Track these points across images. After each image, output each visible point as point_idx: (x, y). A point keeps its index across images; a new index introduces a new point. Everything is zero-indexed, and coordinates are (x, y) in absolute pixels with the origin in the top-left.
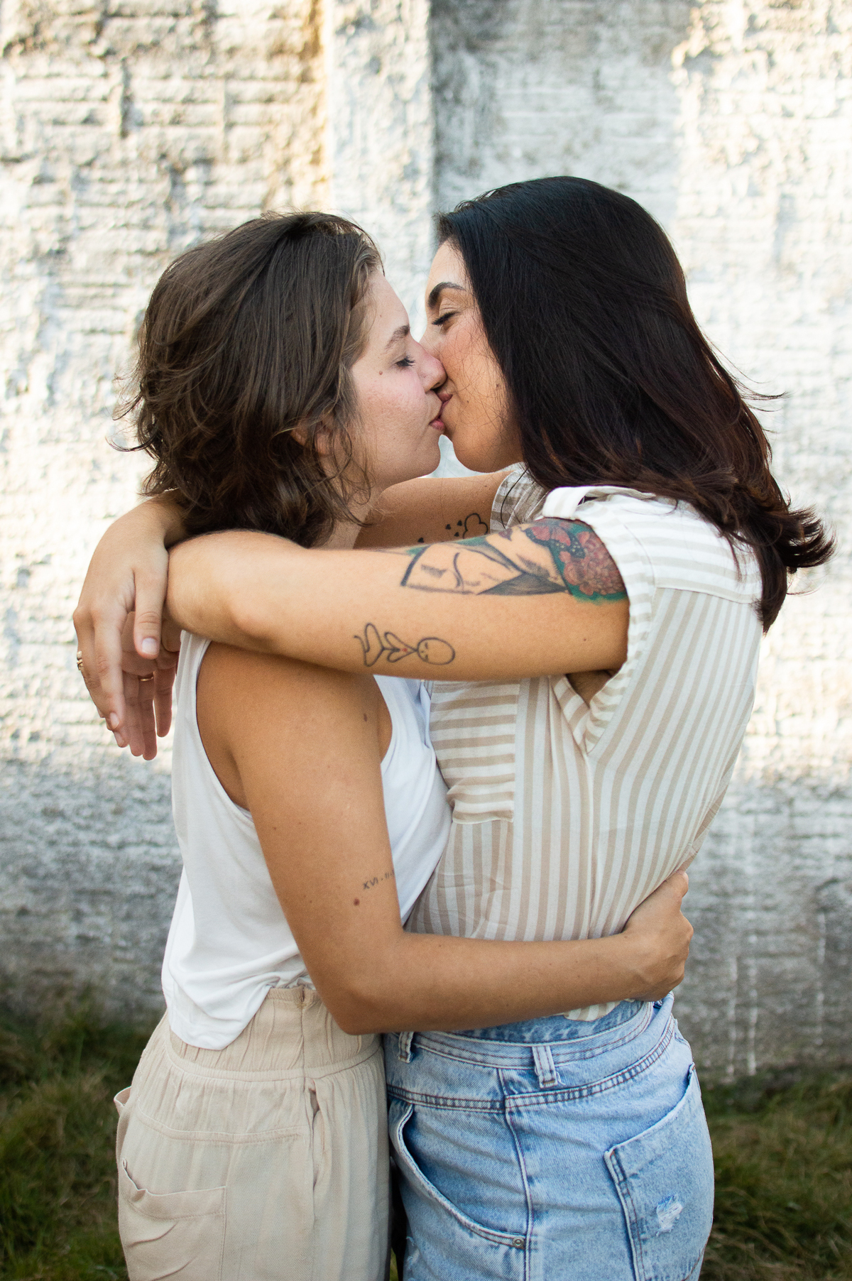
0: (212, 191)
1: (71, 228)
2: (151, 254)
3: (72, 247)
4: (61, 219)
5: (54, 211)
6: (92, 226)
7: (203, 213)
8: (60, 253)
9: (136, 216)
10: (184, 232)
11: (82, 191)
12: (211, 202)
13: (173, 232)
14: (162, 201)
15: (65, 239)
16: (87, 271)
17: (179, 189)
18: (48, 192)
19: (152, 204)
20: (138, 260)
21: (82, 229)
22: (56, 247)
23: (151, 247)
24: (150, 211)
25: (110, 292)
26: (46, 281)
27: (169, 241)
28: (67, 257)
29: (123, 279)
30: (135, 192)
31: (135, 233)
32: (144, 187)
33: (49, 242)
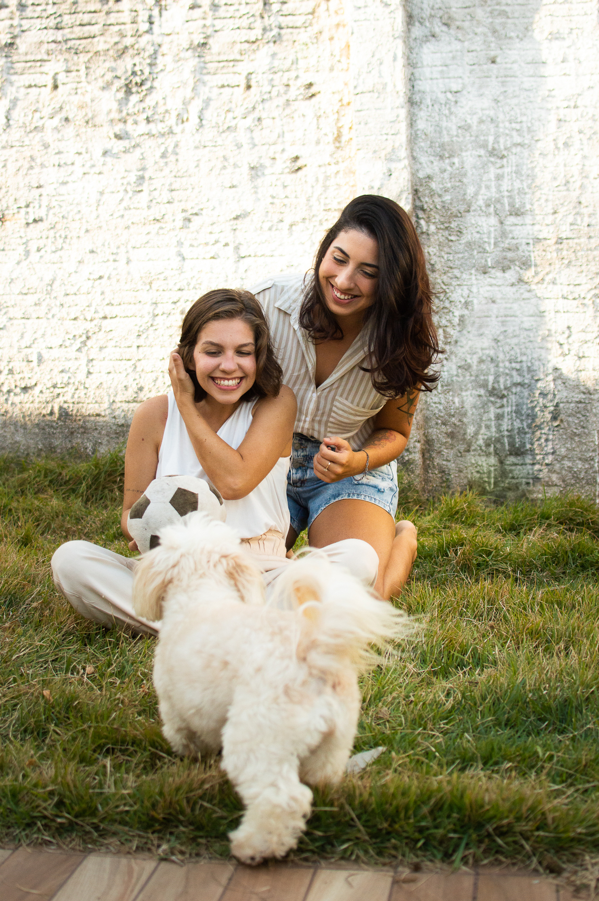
0: (285, 6)
1: (209, 31)
2: (253, 42)
3: (211, 41)
4: (205, 26)
5: (202, 22)
6: (221, 30)
7: (281, 19)
8: (204, 44)
9: (245, 22)
10: (271, 30)
11: (215, 11)
12: (284, 13)
13: (265, 30)
14: (258, 14)
15: (207, 37)
16: (219, 54)
17: (267, 7)
18: (197, 13)
19: (253, 16)
20: (246, 46)
21: (216, 31)
22: (202, 41)
23: (253, 39)
24: (252, 19)
25: (231, 64)
26: (197, 60)
27: (263, 35)
28: (208, 47)
29: (238, 57)
30: (244, 9)
31: (244, 31)
32: (249, 6)
33: (198, 39)
